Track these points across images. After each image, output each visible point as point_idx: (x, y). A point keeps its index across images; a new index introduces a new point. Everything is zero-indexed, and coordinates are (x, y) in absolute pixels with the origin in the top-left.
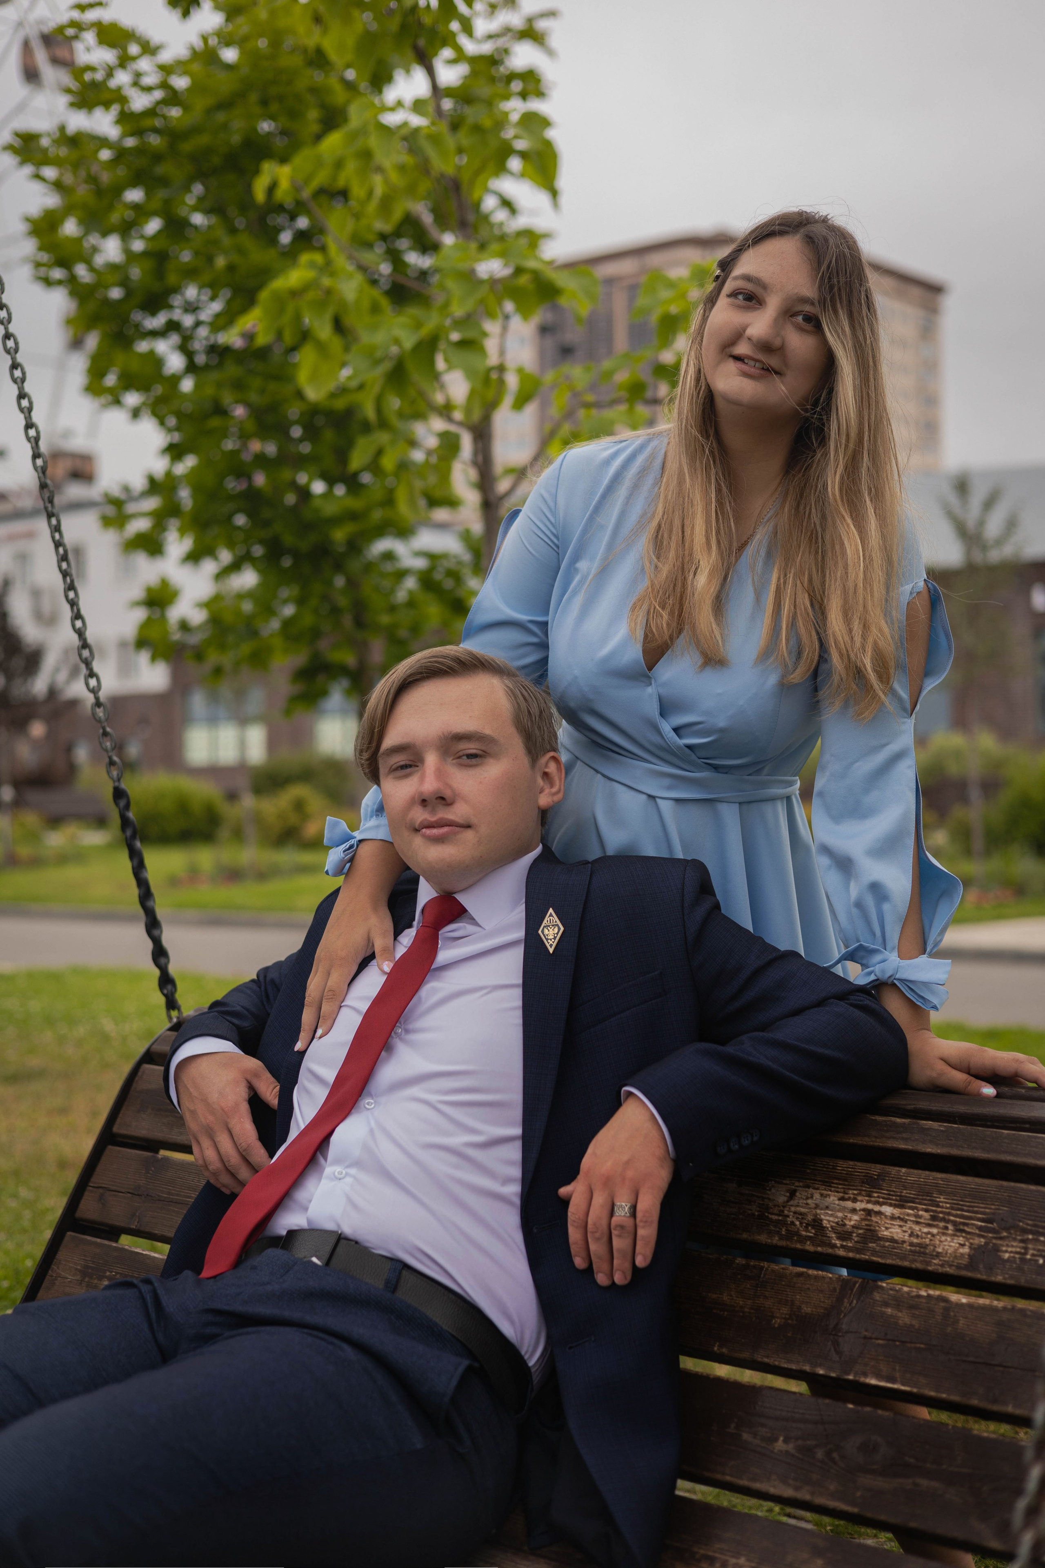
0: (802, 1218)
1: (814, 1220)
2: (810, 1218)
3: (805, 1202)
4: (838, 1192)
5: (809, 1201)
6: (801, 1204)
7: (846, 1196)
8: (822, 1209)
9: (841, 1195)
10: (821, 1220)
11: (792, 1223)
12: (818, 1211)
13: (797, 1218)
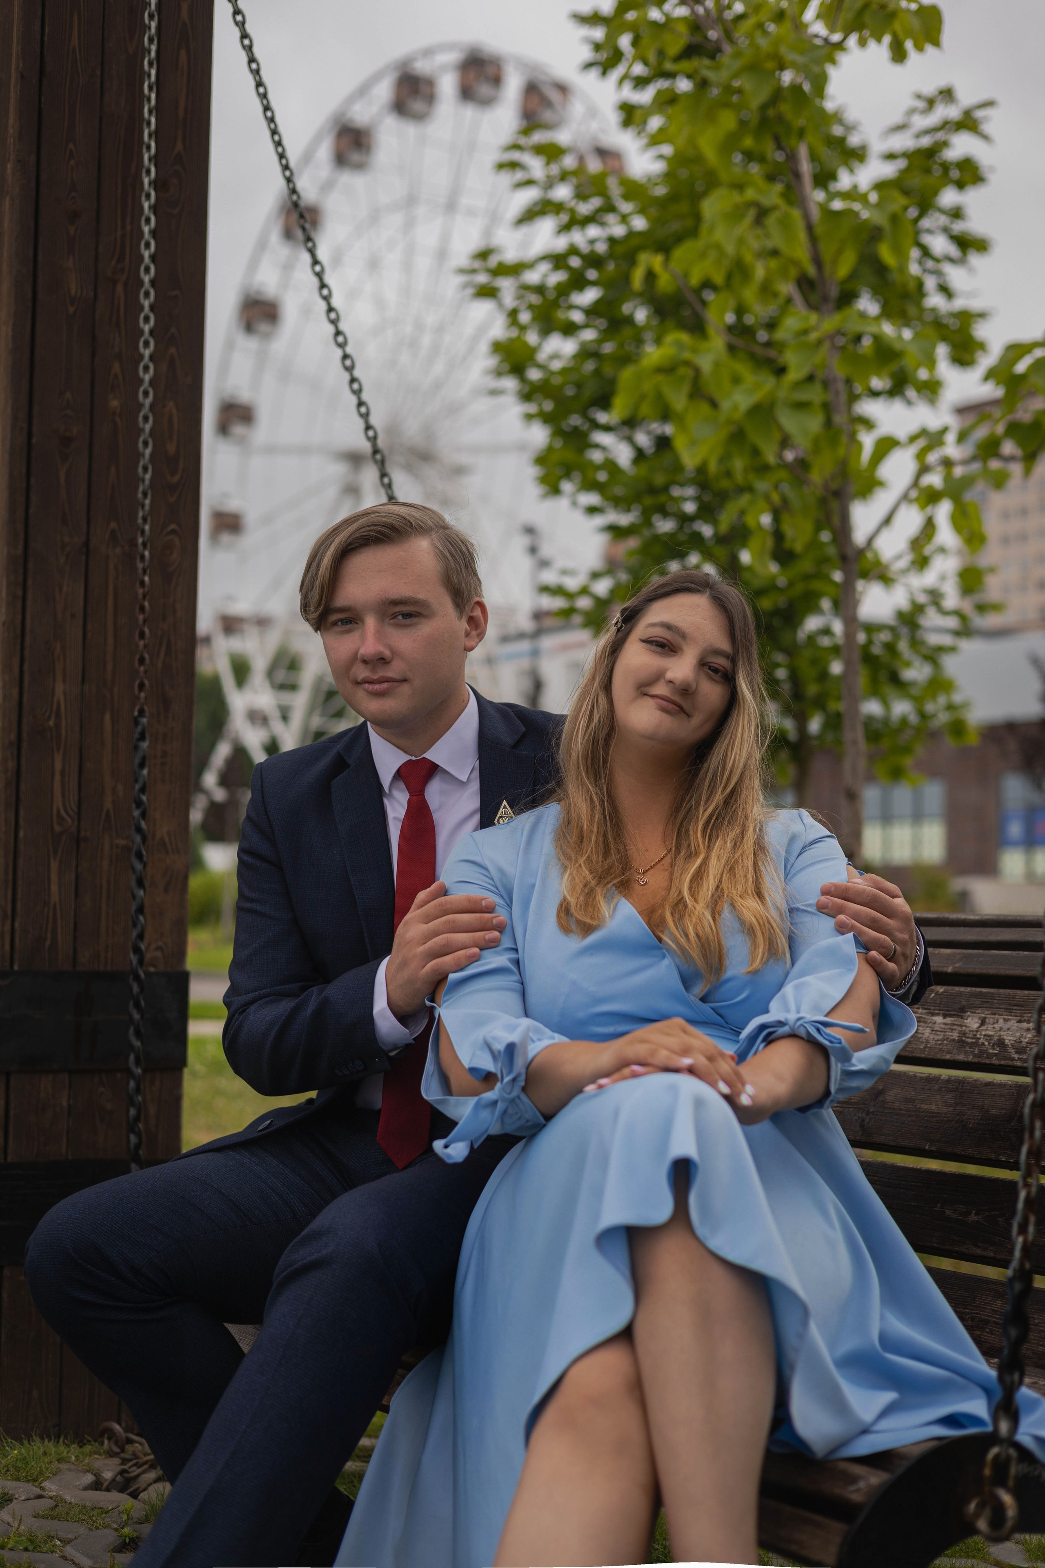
0: (990, 1039)
1: (999, 1040)
2: (996, 1038)
3: (992, 1026)
4: (1016, 1016)
5: (996, 1026)
6: (989, 1028)
7: (1023, 1019)
8: (1004, 1031)
9: (1019, 1018)
10: (1004, 1040)
11: (983, 1044)
12: (1002, 1033)
13: (986, 1040)
